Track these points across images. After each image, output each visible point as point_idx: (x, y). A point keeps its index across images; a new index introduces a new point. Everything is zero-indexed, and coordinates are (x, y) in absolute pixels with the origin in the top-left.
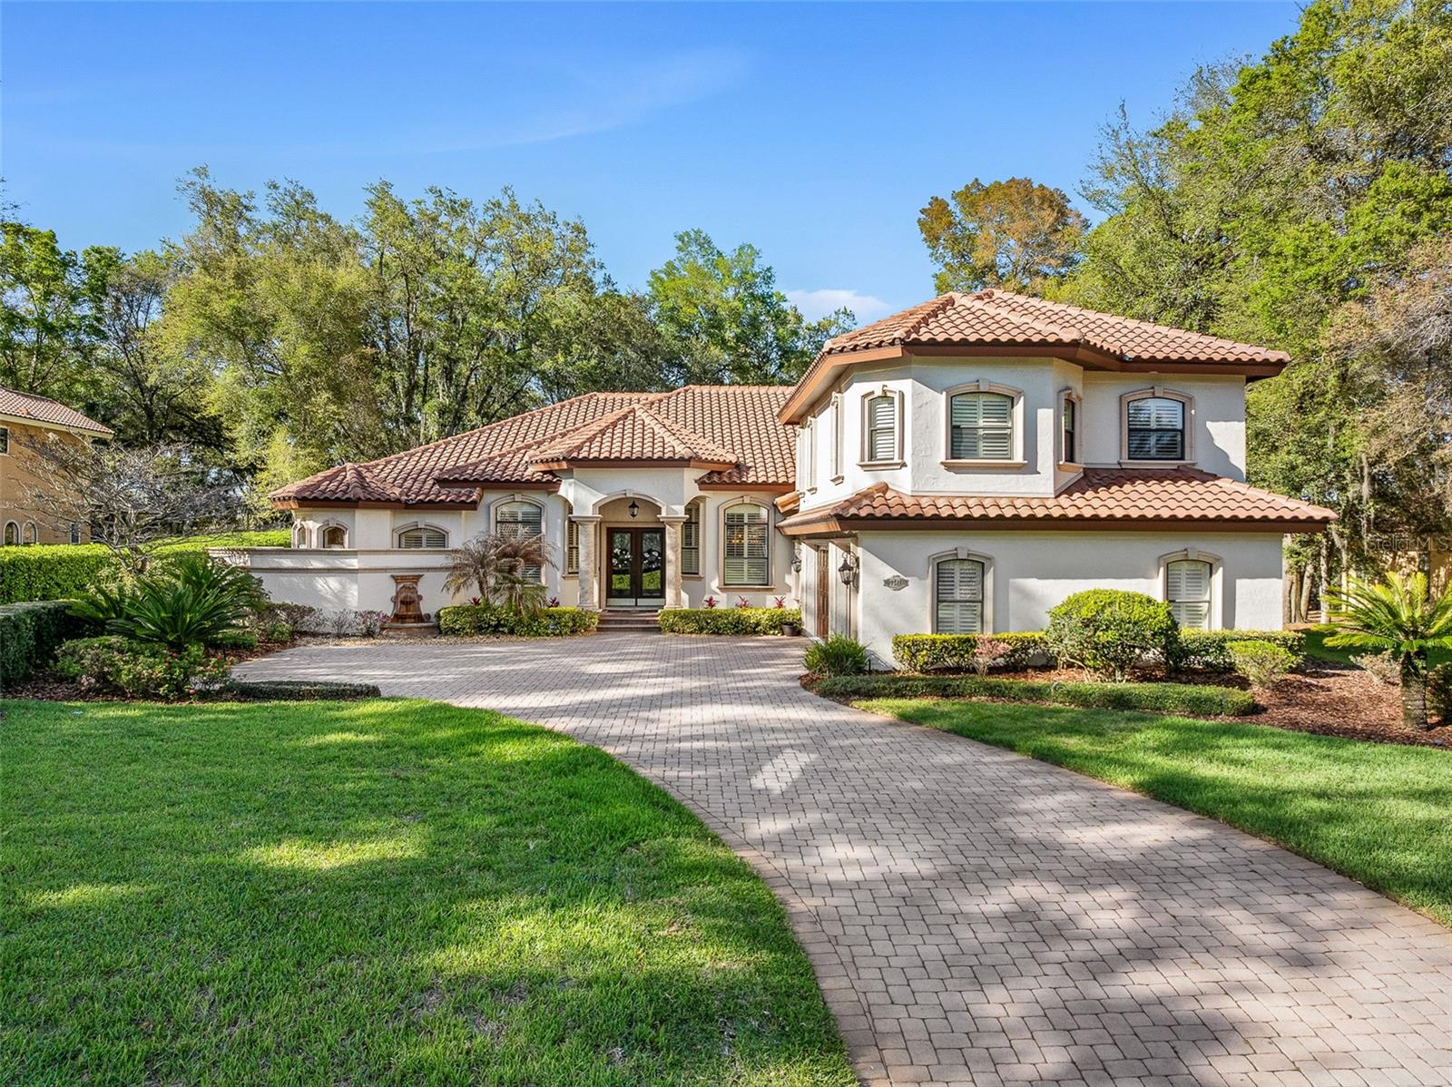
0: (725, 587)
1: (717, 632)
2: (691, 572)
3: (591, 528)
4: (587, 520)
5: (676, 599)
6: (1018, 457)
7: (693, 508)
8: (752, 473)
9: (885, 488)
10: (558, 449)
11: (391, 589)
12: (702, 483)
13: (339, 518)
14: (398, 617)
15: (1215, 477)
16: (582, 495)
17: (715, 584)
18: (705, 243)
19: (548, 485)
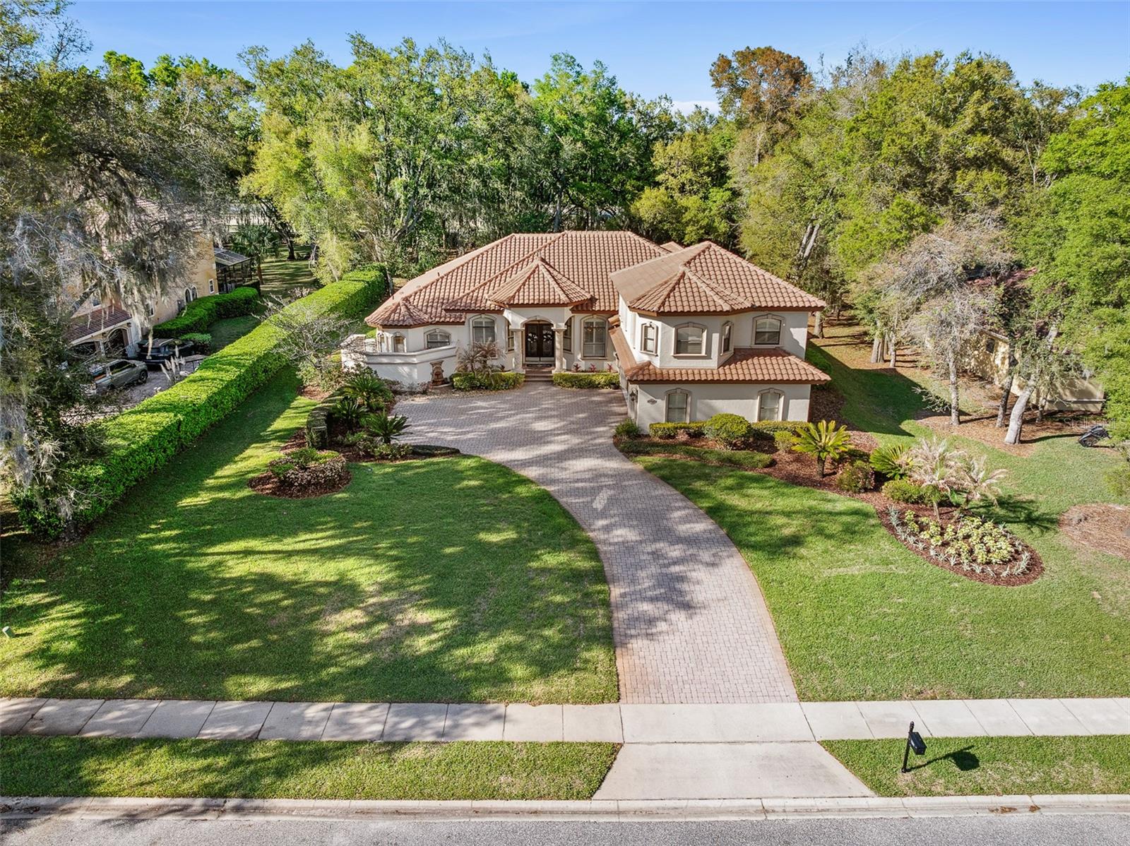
0: (584, 357)
1: (581, 387)
2: (567, 350)
3: (520, 334)
4: (517, 331)
5: (559, 367)
6: (703, 354)
7: (569, 324)
8: (598, 304)
9: (649, 363)
10: (503, 295)
11: (430, 369)
12: (572, 310)
13: (402, 332)
14: (435, 382)
15: (789, 354)
16: (516, 320)
17: (579, 357)
18: (571, 62)
19: (500, 312)
